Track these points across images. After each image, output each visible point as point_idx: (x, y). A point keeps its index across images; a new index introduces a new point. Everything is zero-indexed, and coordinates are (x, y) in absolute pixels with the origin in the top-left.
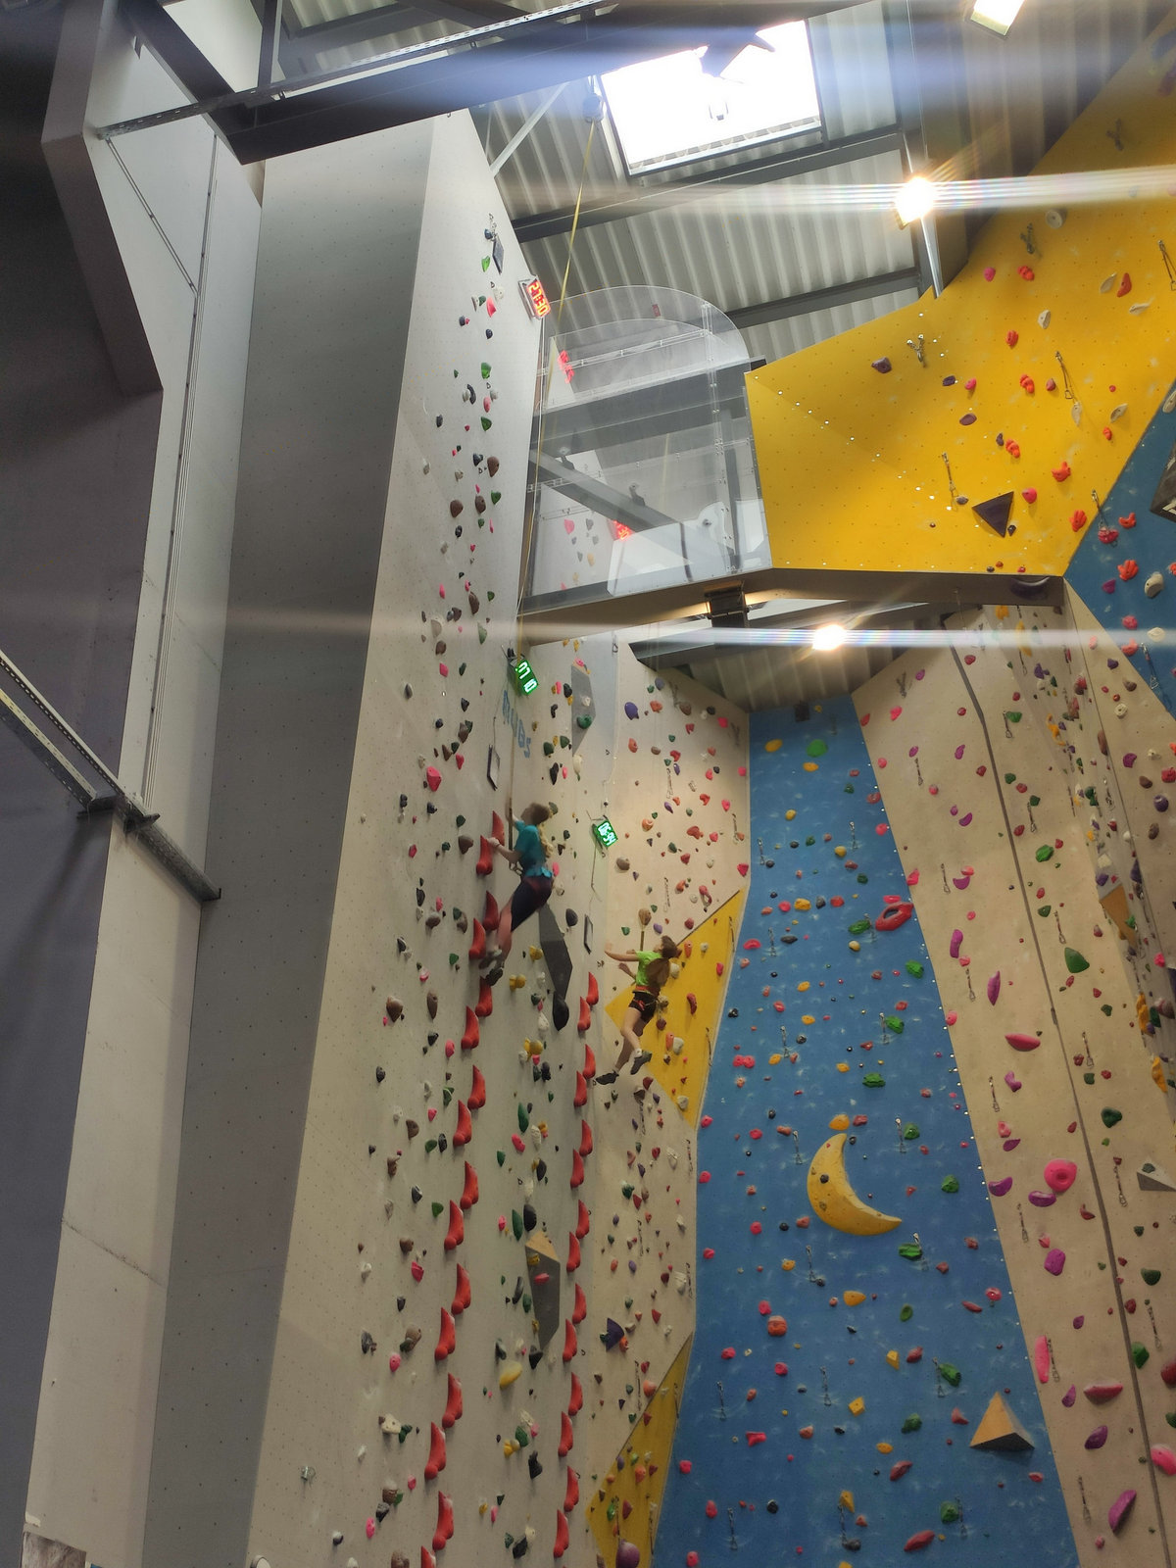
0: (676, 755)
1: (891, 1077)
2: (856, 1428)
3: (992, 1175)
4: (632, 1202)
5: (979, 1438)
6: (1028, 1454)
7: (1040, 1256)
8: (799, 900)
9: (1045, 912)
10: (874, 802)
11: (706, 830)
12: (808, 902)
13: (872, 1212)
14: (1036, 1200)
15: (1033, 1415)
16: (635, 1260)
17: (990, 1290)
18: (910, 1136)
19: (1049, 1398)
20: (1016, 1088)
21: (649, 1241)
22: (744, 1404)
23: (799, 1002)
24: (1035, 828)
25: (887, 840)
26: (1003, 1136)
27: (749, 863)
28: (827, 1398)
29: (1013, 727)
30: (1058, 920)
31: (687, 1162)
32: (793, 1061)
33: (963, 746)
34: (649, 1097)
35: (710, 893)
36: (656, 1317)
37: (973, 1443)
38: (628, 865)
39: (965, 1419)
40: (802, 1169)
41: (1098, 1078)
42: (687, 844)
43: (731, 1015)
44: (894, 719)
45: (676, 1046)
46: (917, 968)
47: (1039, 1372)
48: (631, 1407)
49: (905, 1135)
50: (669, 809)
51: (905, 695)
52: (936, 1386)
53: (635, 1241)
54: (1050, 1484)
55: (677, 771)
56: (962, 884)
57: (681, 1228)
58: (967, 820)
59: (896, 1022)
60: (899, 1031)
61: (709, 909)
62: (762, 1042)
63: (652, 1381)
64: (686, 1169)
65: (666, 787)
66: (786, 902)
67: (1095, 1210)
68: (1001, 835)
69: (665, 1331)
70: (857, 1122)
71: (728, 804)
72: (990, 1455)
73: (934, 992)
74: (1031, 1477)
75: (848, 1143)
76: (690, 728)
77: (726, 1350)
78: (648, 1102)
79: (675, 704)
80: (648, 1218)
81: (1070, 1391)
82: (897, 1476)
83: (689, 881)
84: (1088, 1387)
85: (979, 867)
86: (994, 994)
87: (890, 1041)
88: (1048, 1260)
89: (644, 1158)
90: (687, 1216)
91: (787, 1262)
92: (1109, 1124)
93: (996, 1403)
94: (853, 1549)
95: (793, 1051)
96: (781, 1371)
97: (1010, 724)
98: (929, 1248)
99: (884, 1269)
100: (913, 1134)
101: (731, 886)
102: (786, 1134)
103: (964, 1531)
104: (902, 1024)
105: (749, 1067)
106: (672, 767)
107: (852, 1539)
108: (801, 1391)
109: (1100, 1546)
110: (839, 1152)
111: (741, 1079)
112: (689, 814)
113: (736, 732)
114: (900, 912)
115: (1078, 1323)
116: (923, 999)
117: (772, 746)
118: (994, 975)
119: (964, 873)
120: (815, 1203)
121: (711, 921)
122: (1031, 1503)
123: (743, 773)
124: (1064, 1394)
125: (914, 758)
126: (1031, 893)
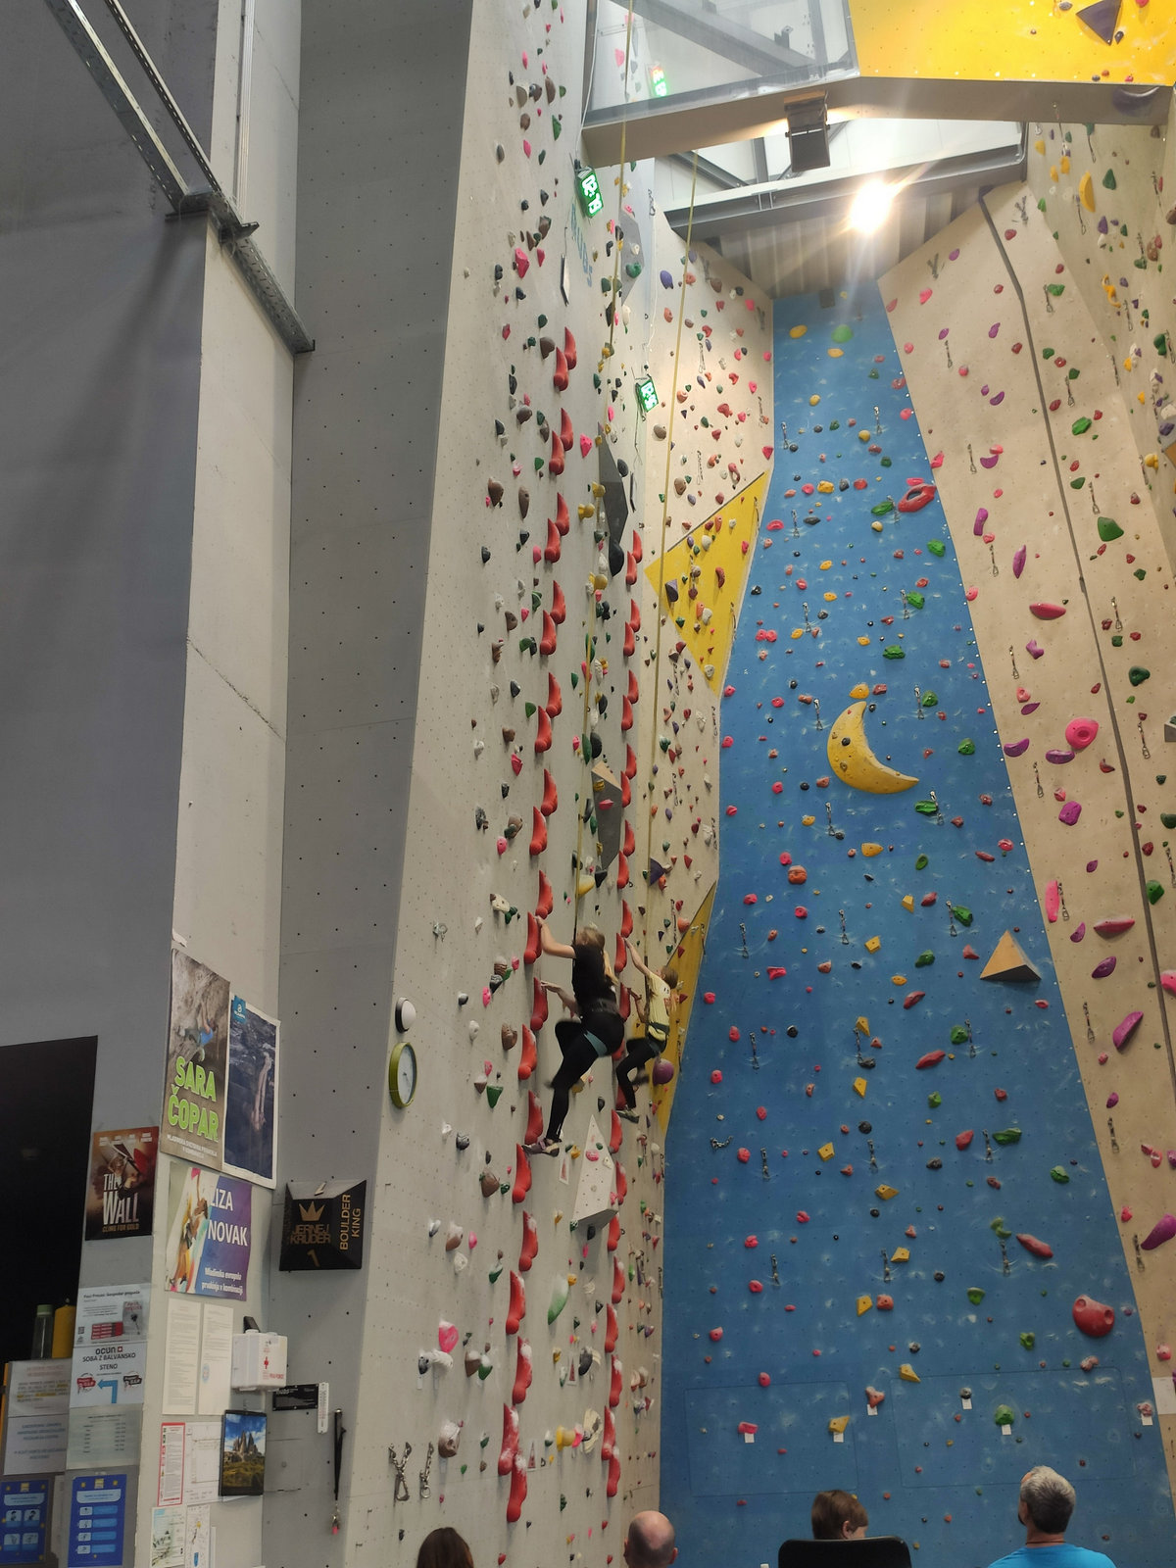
0: (707, 330)
1: (911, 649)
2: (872, 963)
3: (1008, 738)
4: (667, 755)
5: (989, 970)
6: (1034, 984)
7: (1057, 808)
8: (823, 482)
9: (1077, 484)
10: (900, 387)
11: (735, 409)
12: (832, 485)
13: (893, 773)
14: (1054, 759)
15: (1042, 951)
16: (671, 809)
17: (1003, 841)
18: (928, 703)
19: (1057, 935)
20: (1037, 655)
21: (682, 793)
22: (765, 943)
23: (821, 580)
24: (1072, 401)
25: (912, 423)
26: (1021, 701)
27: (773, 446)
28: (845, 937)
29: (1054, 301)
30: (1092, 491)
31: (712, 727)
32: (815, 635)
33: (998, 325)
34: (681, 661)
35: (739, 472)
36: (688, 862)
37: (983, 975)
38: (665, 433)
39: (976, 954)
40: (822, 734)
41: (1127, 640)
42: (718, 421)
43: (754, 593)
44: (922, 303)
45: (705, 617)
46: (939, 547)
47: (1047, 912)
48: (668, 939)
49: (924, 703)
50: (701, 383)
51: (936, 277)
52: (950, 927)
53: (671, 791)
54: (1054, 1010)
55: (709, 348)
56: (989, 463)
57: (708, 786)
58: (998, 399)
59: (918, 598)
60: (919, 606)
61: (737, 486)
62: (785, 617)
63: (685, 918)
64: (712, 732)
65: (699, 362)
66: (810, 485)
67: (1116, 763)
68: (1035, 411)
69: (695, 876)
70: (877, 691)
71: (755, 387)
72: (998, 985)
73: (955, 570)
74: (1037, 1004)
75: (867, 710)
76: (720, 306)
77: (748, 896)
78: (681, 666)
79: (707, 279)
80: (682, 772)
81: (1080, 928)
82: (910, 1005)
83: (720, 457)
84: (1099, 923)
85: (1008, 445)
86: (1018, 570)
87: (911, 616)
88: (1062, 812)
89: (677, 717)
90: (713, 776)
91: (806, 818)
92: (1135, 683)
93: (1006, 940)
94: (867, 1066)
95: (815, 625)
96: (802, 914)
97: (1051, 296)
98: (945, 805)
99: (901, 824)
100: (932, 701)
101: (756, 467)
102: (807, 702)
103: (973, 1050)
104: (923, 599)
105: (772, 641)
106: (703, 342)
107: (867, 1058)
108: (820, 932)
109: (1103, 1062)
110: (860, 719)
111: (763, 652)
112: (720, 392)
113: (762, 314)
114: (923, 494)
115: (1091, 867)
116: (944, 576)
117: (797, 332)
118: (1020, 549)
119: (993, 452)
120: (835, 765)
121: (739, 499)
122: (1036, 1027)
123: (768, 359)
124: (1074, 931)
125: (944, 340)
126: (1065, 467)
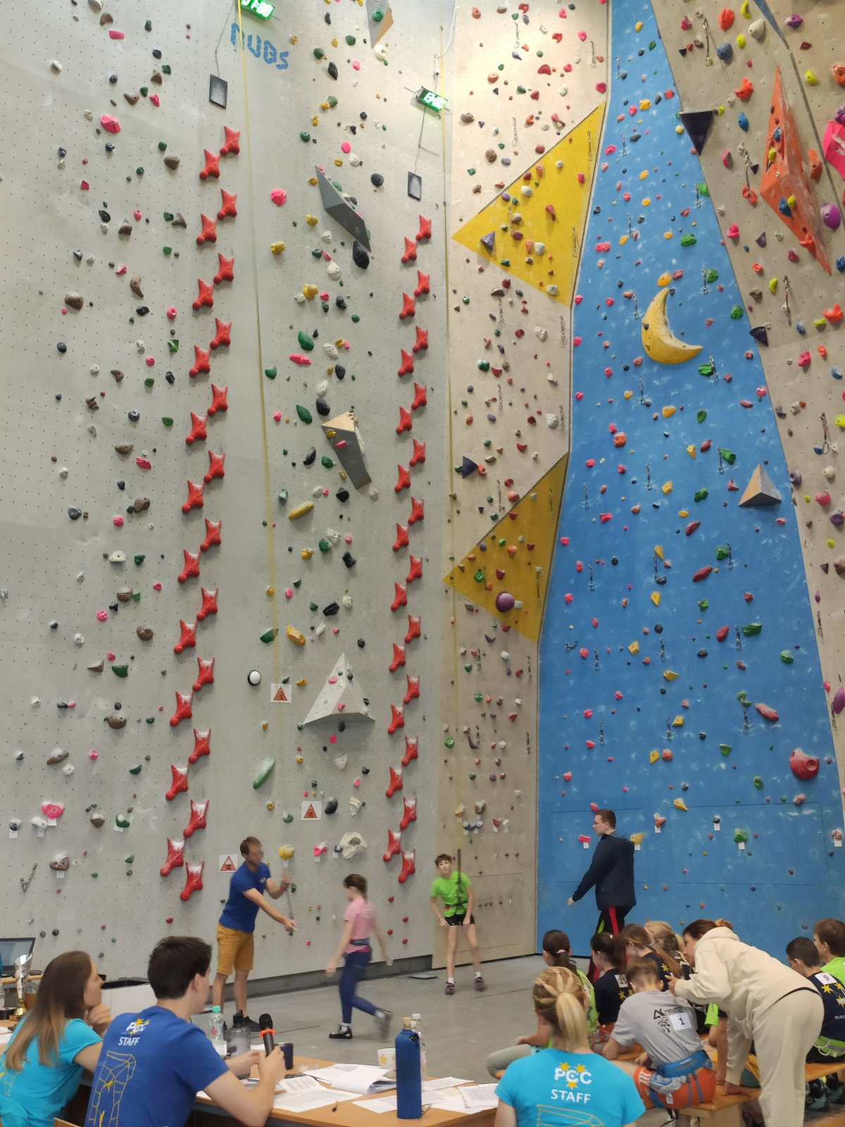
0: (523, 7)
1: (700, 234)
2: (666, 502)
4: (490, 373)
5: (744, 499)
6: (776, 507)
8: (641, 101)
11: (559, 65)
12: (649, 101)
13: (682, 345)
15: (783, 477)
16: (495, 414)
17: (758, 389)
18: (710, 280)
21: (512, 397)
22: (599, 496)
23: (641, 189)
27: (608, 80)
28: (649, 485)
31: (560, 333)
32: (635, 238)
34: (509, 293)
35: (565, 118)
36: (522, 449)
37: (741, 503)
38: (474, 117)
39: (736, 487)
40: (639, 321)
42: (537, 82)
43: (595, 213)
45: (537, 250)
48: (494, 510)
49: (707, 280)
50: (516, 57)
52: (718, 466)
53: (494, 400)
54: (790, 525)
55: (526, 21)
57: (554, 383)
59: (705, 188)
60: (706, 194)
61: (561, 132)
62: (615, 228)
64: (559, 338)
65: (514, 39)
66: (634, 106)
69: (533, 456)
70: (675, 277)
71: (585, 35)
72: (751, 510)
74: (777, 522)
75: (669, 295)
77: (587, 461)
78: (510, 296)
80: (510, 382)
82: (690, 532)
83: (540, 113)
87: (701, 204)
90: (560, 373)
91: (628, 393)
93: (757, 472)
94: (662, 583)
95: (635, 230)
96: (620, 471)
98: (720, 364)
99: (689, 387)
100: (713, 277)
101: (588, 106)
102: (629, 297)
103: (731, 563)
105: (607, 250)
106: (520, 21)
107: (661, 576)
108: (634, 482)
110: (660, 304)
111: (601, 261)
112: (540, 56)
120: (645, 346)
121: (565, 141)
122: (776, 540)
123: (604, 1)
